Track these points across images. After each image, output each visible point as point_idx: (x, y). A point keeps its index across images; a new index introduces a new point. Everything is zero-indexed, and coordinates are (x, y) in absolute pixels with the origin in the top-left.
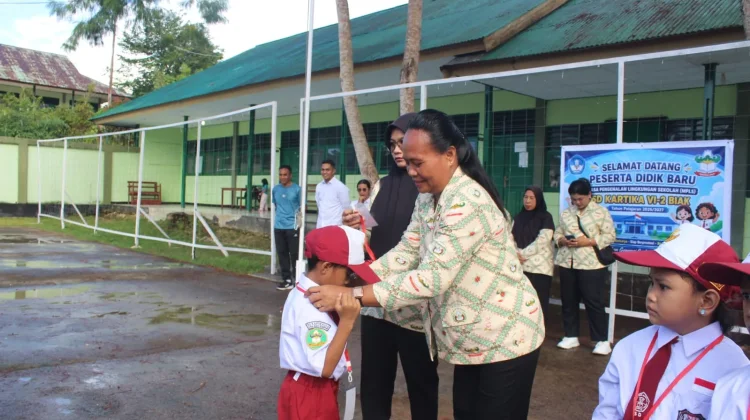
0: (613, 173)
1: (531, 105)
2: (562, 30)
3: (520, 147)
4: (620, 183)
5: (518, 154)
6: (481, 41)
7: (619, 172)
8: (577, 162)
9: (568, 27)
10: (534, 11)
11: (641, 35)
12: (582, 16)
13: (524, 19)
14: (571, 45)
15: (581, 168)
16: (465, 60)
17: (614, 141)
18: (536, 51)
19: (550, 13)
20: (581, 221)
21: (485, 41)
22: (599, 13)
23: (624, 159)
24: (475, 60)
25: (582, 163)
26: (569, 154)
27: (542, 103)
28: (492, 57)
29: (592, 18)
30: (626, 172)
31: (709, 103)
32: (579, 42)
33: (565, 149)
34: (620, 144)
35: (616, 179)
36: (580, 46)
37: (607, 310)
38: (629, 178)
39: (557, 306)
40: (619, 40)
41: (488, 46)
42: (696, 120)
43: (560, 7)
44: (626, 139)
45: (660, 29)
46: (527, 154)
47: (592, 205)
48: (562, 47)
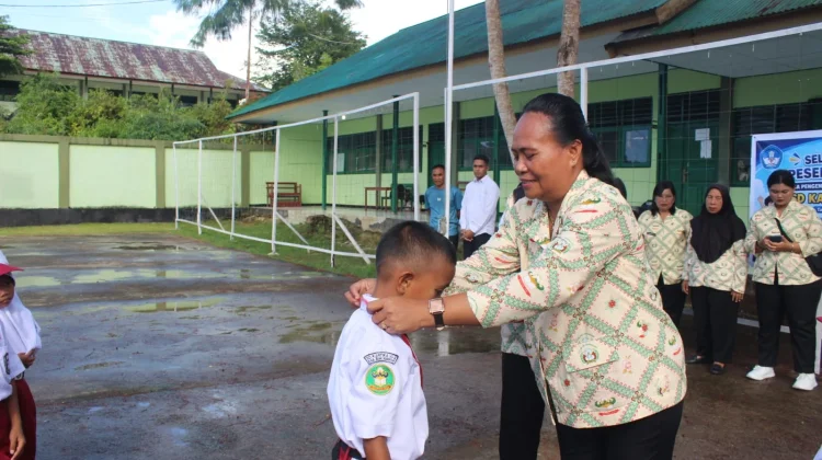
1: (715, 84)
3: (702, 135)
5: (699, 142)
6: (652, 12)
8: (772, 154)
14: (765, 9)
15: (776, 160)
16: (633, 36)
18: (720, 20)
20: (783, 225)
21: (658, 11)
24: (646, 35)
25: (778, 154)
26: (762, 145)
27: (729, 82)
28: (665, 31)
32: (775, 6)
33: (756, 138)
36: (776, 10)
39: (754, 328)
41: (661, 17)
46: (709, 144)
47: (793, 204)
48: (753, 13)
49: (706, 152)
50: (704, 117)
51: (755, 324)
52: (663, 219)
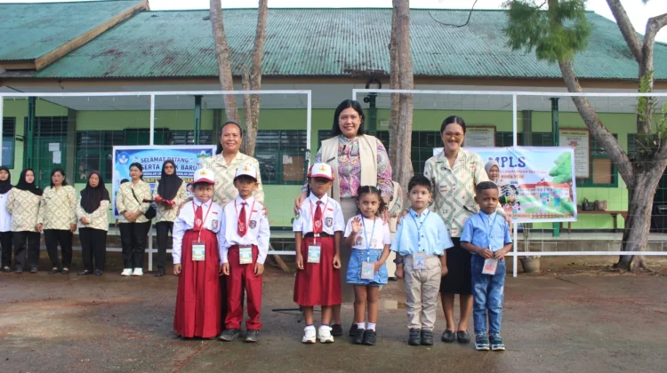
0: (148, 164)
1: (64, 113)
2: (97, 60)
3: (55, 148)
4: (152, 170)
5: (52, 153)
6: (32, 61)
7: (152, 163)
8: (124, 156)
9: (101, 58)
10: (73, 41)
11: (157, 73)
12: (111, 51)
13: (66, 47)
14: (107, 73)
15: (126, 160)
16: (16, 75)
17: (148, 143)
18: (79, 75)
19: (86, 44)
20: (135, 191)
21: (36, 62)
22: (124, 50)
23: (153, 155)
24: (26, 75)
25: (127, 157)
26: (118, 152)
27: (73, 113)
28: (41, 75)
29: (119, 54)
30: (156, 163)
31: (198, 121)
32: (112, 72)
33: (115, 148)
34: (152, 146)
35: (150, 167)
36: (114, 75)
37: (146, 251)
38: (158, 167)
40: (142, 75)
41: (38, 66)
42: (188, 132)
43: (91, 41)
44: (155, 143)
45: (169, 70)
46: (60, 153)
47: (140, 182)
48: (100, 74)
49: (57, 159)
50: (59, 135)
51: (120, 250)
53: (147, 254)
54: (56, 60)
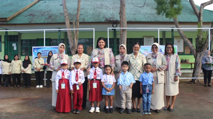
0: (43, 52)
1: (17, 34)
2: (27, 18)
3: (14, 45)
4: (45, 54)
6: (6, 18)
7: (45, 52)
8: (36, 50)
9: (28, 17)
10: (19, 11)
11: (46, 22)
12: (31, 15)
13: (17, 13)
14: (30, 22)
15: (37, 51)
16: (1, 23)
18: (21, 23)
19: (23, 12)
20: (39, 61)
21: (7, 18)
22: (35, 14)
23: (45, 49)
24: (4, 23)
25: (37, 50)
27: (20, 34)
28: (9, 23)
29: (34, 15)
30: (46, 52)
31: (60, 36)
33: (33, 47)
34: (45, 46)
35: (44, 53)
36: (32, 23)
38: (47, 53)
39: (35, 80)
40: (41, 22)
41: (8, 20)
43: (25, 11)
44: (46, 46)
45: (50, 21)
46: (16, 47)
47: (41, 58)
48: (28, 22)
49: (15, 49)
50: (15, 41)
51: (35, 79)
52: (16, 61)
53: (44, 80)
54: (14, 18)
